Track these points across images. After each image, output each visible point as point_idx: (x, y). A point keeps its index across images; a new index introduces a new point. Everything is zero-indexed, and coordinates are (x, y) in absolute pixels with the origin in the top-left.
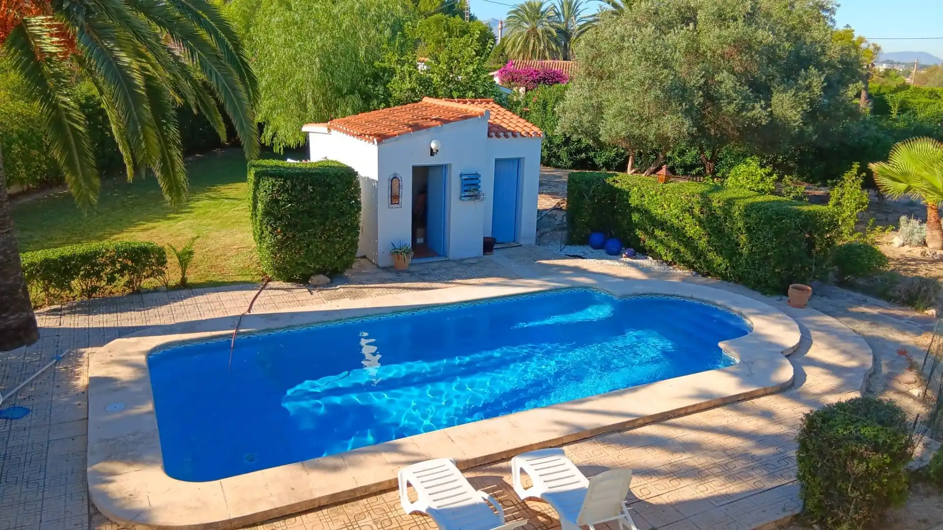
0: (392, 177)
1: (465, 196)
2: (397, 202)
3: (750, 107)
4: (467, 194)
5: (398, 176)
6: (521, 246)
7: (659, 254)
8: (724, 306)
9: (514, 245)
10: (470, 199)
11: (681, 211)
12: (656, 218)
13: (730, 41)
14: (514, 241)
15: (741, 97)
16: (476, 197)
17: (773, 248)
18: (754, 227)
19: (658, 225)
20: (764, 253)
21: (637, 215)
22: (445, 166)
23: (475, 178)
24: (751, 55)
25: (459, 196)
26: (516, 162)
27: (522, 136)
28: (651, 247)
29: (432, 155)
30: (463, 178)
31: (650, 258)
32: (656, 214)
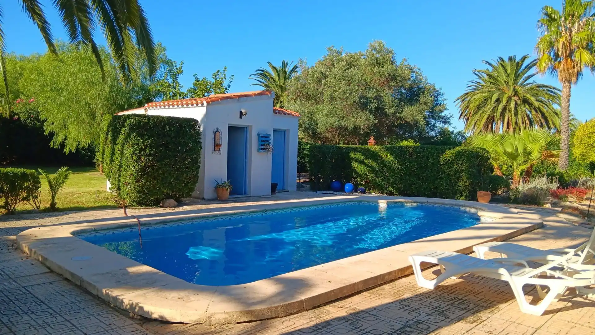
0: (215, 130)
1: (261, 149)
2: (218, 150)
3: (400, 112)
4: (263, 147)
5: (219, 131)
6: (288, 191)
7: (381, 189)
8: (450, 204)
9: (284, 191)
10: (264, 152)
11: (396, 158)
12: (378, 165)
13: (386, 74)
14: (283, 189)
15: (396, 105)
16: (268, 150)
17: (464, 170)
18: (449, 159)
19: (379, 170)
20: (458, 174)
21: (363, 166)
22: (246, 128)
23: (267, 137)
24: (397, 83)
25: (257, 149)
26: (283, 133)
27: (289, 114)
28: (374, 186)
29: (241, 117)
30: (260, 136)
31: (373, 194)
32: (377, 162)
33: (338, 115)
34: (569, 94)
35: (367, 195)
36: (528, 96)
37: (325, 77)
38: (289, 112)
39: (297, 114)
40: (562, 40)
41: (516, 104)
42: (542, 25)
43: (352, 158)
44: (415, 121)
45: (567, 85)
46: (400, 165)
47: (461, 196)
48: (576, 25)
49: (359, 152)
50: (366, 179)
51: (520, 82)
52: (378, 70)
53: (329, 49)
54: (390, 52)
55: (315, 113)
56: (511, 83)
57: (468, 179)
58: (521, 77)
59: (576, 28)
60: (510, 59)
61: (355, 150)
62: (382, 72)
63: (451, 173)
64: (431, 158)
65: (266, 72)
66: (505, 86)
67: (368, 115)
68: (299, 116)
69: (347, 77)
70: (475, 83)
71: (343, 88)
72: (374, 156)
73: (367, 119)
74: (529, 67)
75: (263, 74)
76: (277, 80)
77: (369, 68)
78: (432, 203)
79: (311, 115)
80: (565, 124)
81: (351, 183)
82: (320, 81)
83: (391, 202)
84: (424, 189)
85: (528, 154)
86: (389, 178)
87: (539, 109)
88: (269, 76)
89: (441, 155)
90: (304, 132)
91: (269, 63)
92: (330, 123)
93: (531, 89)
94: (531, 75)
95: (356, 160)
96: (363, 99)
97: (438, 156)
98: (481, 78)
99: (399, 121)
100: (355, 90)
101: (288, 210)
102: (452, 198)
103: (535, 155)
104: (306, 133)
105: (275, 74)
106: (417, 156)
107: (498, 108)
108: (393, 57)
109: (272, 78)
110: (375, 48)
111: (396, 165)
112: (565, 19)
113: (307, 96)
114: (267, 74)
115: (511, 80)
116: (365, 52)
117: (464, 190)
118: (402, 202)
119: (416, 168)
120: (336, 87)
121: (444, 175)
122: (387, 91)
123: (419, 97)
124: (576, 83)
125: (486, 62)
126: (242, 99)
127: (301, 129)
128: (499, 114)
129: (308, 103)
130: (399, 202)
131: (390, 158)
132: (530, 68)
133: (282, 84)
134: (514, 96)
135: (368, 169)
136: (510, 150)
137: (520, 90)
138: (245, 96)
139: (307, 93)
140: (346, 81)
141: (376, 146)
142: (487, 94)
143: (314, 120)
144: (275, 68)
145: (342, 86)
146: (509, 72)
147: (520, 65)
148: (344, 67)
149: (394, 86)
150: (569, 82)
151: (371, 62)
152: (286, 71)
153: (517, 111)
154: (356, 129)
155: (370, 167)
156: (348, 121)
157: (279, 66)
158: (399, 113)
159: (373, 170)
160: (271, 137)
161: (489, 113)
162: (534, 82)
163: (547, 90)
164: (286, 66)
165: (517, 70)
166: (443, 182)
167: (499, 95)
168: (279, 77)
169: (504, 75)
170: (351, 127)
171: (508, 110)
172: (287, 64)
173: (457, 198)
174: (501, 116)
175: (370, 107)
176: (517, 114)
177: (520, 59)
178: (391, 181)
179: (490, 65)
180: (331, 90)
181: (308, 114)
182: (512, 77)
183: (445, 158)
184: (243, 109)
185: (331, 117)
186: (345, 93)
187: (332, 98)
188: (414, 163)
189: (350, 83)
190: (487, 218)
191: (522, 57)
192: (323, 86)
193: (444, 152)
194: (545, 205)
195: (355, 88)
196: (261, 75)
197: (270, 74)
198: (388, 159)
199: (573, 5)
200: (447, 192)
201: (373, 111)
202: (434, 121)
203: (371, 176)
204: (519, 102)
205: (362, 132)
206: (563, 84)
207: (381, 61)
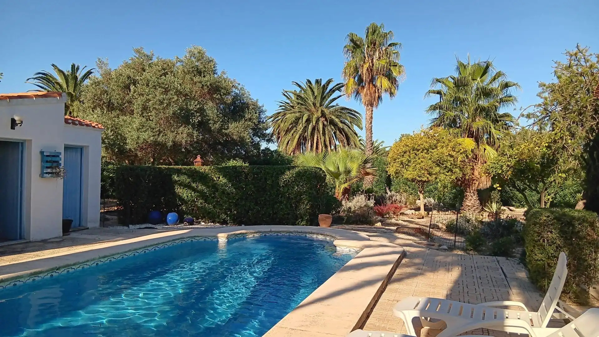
1: (47, 173)
4: (49, 170)
6: (88, 229)
7: (212, 217)
8: (295, 232)
9: (81, 228)
10: (51, 177)
11: (230, 180)
12: (208, 189)
13: (209, 84)
14: (80, 225)
15: (221, 120)
16: (57, 175)
17: (304, 192)
18: (289, 181)
19: (210, 195)
20: (299, 196)
21: (189, 191)
22: (22, 143)
23: (57, 155)
24: (221, 95)
25: (40, 173)
26: (79, 150)
27: (87, 125)
28: (203, 214)
29: (13, 127)
30: (45, 154)
31: (203, 223)
32: (208, 186)
33: (153, 129)
34: (372, 117)
35: (196, 226)
36: (333, 117)
37: (135, 83)
38: (89, 123)
39: (99, 125)
40: (366, 66)
41: (324, 124)
42: (348, 50)
43: (176, 182)
44: (240, 137)
45: (370, 108)
46: (235, 189)
47: (302, 221)
48: (377, 53)
49: (185, 174)
50: (194, 206)
51: (325, 104)
52: (199, 80)
53: (138, 51)
54: (210, 61)
55: (121, 125)
56: (318, 105)
57: (309, 201)
58: (327, 100)
59: (377, 56)
60: (317, 82)
61: (179, 172)
62: (204, 82)
63: (292, 196)
64: (269, 179)
65: (50, 76)
66: (313, 107)
67: (191, 131)
68: (103, 128)
69: (163, 83)
70: (283, 103)
71: (160, 97)
72: (203, 178)
73: (190, 135)
74: (332, 91)
75: (45, 78)
76: (65, 86)
77: (188, 77)
78: (275, 232)
79: (116, 129)
80: (369, 144)
81: (175, 212)
82: (127, 87)
83: (232, 235)
84: (263, 215)
85: (348, 172)
86: (222, 204)
87: (343, 129)
88: (53, 81)
89: (280, 177)
90: (107, 148)
91: (53, 65)
92: (144, 139)
93: (336, 111)
94: (334, 98)
95: (182, 184)
96: (184, 111)
97: (277, 178)
98: (289, 99)
99: (225, 137)
100: (174, 100)
101: (93, 262)
102: (294, 224)
103: (354, 173)
104: (110, 151)
105: (62, 79)
106: (254, 177)
107: (308, 128)
108: (214, 67)
109: (58, 84)
110: (194, 55)
111: (230, 188)
112: (368, 47)
113: (109, 106)
114: (51, 79)
115: (318, 102)
116: (183, 58)
117: (305, 215)
118: (243, 233)
119: (253, 191)
120: (150, 95)
121: (284, 198)
122: (210, 104)
123: (243, 112)
124: (377, 106)
125: (295, 84)
126: (15, 101)
127: (103, 145)
128: (309, 133)
129: (111, 113)
130: (241, 234)
131: (223, 180)
132: (334, 91)
133: (71, 90)
134: (321, 117)
135: (196, 194)
136: (332, 169)
137: (327, 111)
138: (20, 97)
139: (110, 101)
140: (162, 88)
141: (205, 167)
142: (298, 115)
143: (121, 135)
144: (61, 72)
145: (157, 94)
146: (316, 94)
147: (326, 87)
148: (159, 71)
149: (218, 99)
150: (372, 105)
151: (191, 70)
152: (77, 76)
153: (325, 132)
154: (176, 146)
155: (198, 192)
156: (166, 137)
157: (67, 69)
158: (225, 129)
159: (202, 195)
160: (62, 156)
161: (300, 132)
162: (337, 105)
163: (348, 112)
164: (77, 71)
165: (323, 93)
166: (282, 206)
167: (309, 116)
168: (67, 83)
169: (311, 97)
170: (170, 144)
171: (316, 130)
172: (78, 69)
173: (298, 223)
174: (311, 135)
175: (192, 121)
176: (325, 134)
177: (325, 82)
178: (224, 208)
179: (300, 86)
180: (144, 98)
181: (112, 127)
182: (319, 98)
183: (285, 180)
184: (17, 116)
185: (144, 131)
186: (162, 103)
187: (145, 108)
188: (251, 186)
189: (166, 91)
190: (343, 248)
191: (327, 81)
192: (132, 93)
193: (283, 173)
194: (376, 224)
195: (173, 98)
196: (42, 79)
197: (54, 78)
198: (221, 181)
199: (374, 34)
200: (287, 217)
201: (196, 126)
202: (259, 139)
203: (200, 203)
204: (325, 123)
205: (183, 150)
206: (366, 107)
207: (202, 70)
